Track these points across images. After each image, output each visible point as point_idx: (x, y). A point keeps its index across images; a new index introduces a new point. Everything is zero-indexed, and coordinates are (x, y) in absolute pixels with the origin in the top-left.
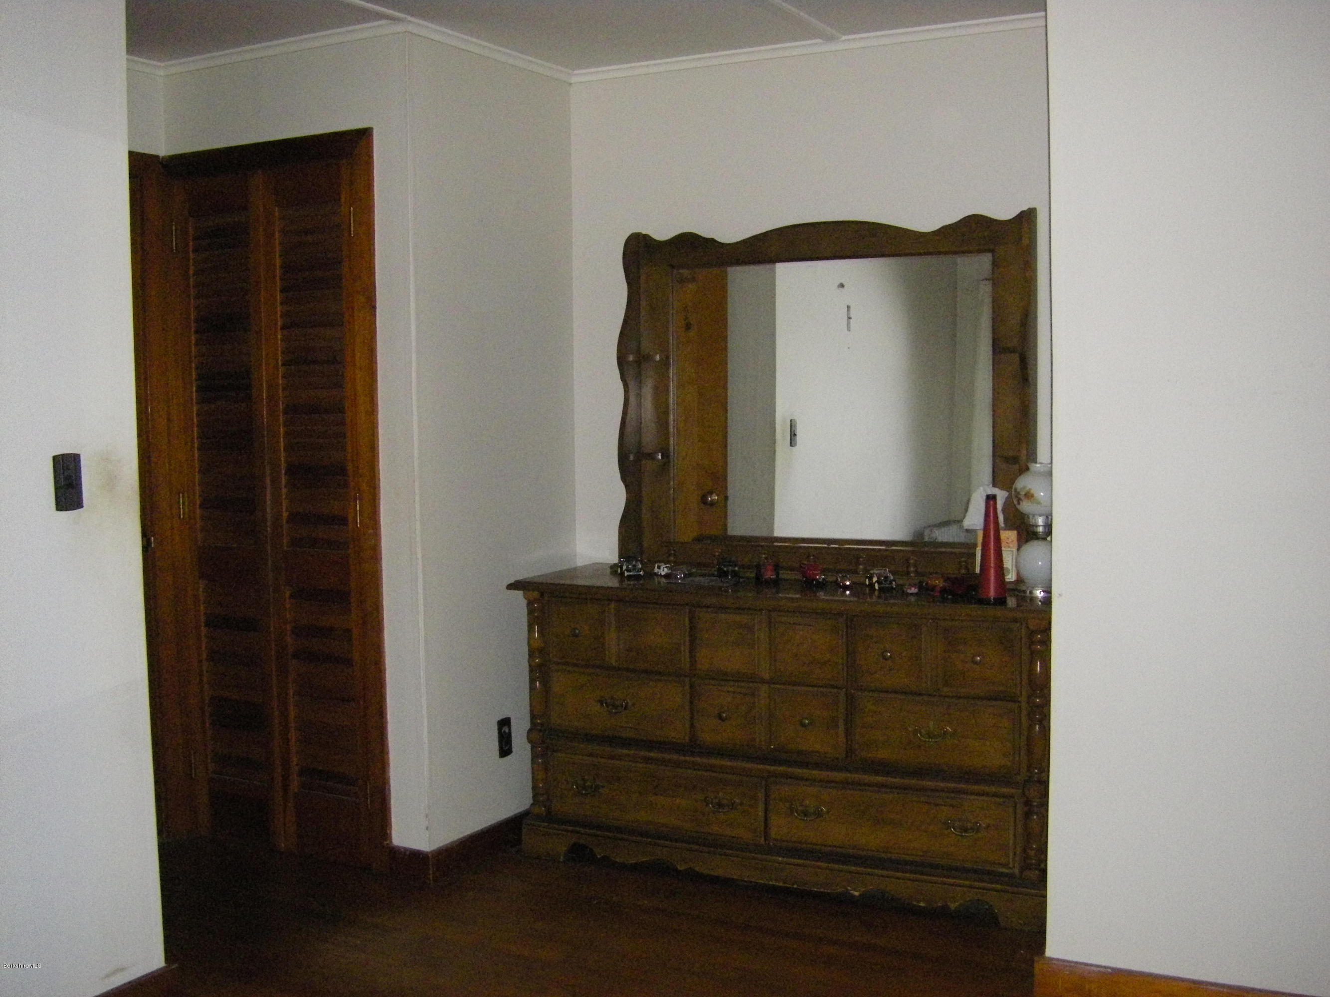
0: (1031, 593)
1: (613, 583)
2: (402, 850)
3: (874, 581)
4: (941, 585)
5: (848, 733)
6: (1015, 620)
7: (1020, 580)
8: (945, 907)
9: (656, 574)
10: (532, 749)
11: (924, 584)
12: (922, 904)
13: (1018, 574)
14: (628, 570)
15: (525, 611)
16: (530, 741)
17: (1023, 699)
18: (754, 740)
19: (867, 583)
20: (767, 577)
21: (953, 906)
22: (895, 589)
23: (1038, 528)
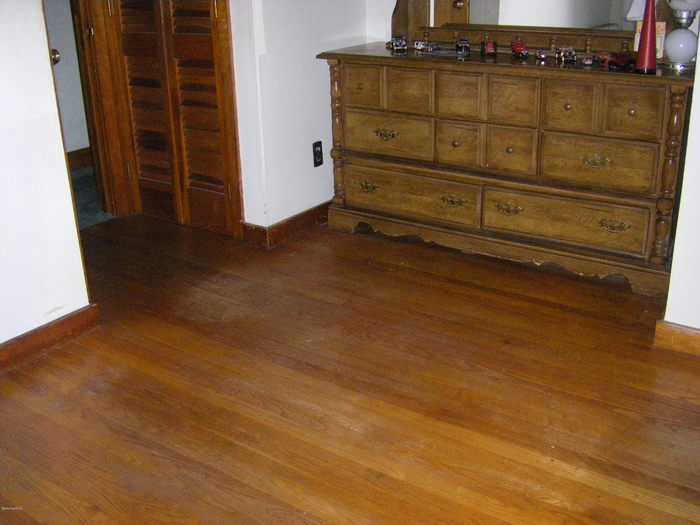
0: (673, 67)
1: (388, 54)
2: (251, 226)
3: (562, 56)
4: (610, 59)
5: (539, 158)
6: (661, 86)
7: (665, 57)
8: (597, 276)
9: (415, 49)
10: (334, 162)
11: (596, 58)
12: (581, 274)
13: (664, 52)
14: (397, 46)
15: (329, 72)
16: (332, 157)
17: (662, 142)
18: (475, 161)
19: (557, 56)
20: (488, 51)
21: (601, 277)
22: (576, 61)
23: (683, 20)
